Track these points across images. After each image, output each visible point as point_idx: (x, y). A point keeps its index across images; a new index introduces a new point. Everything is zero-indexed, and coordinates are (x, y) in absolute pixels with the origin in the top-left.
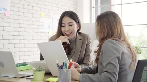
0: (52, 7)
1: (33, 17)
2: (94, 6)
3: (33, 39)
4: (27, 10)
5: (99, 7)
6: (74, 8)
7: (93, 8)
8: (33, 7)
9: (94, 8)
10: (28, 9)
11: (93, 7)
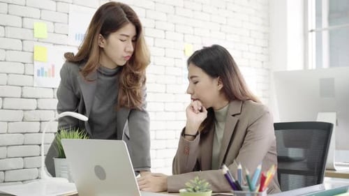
0: (210, 31)
1: (165, 56)
2: (314, 28)
3: (165, 111)
4: (152, 39)
5: (325, 29)
6: (264, 33)
7: (310, 34)
8: (165, 31)
9: (314, 33)
10: (155, 38)
11: (312, 31)
